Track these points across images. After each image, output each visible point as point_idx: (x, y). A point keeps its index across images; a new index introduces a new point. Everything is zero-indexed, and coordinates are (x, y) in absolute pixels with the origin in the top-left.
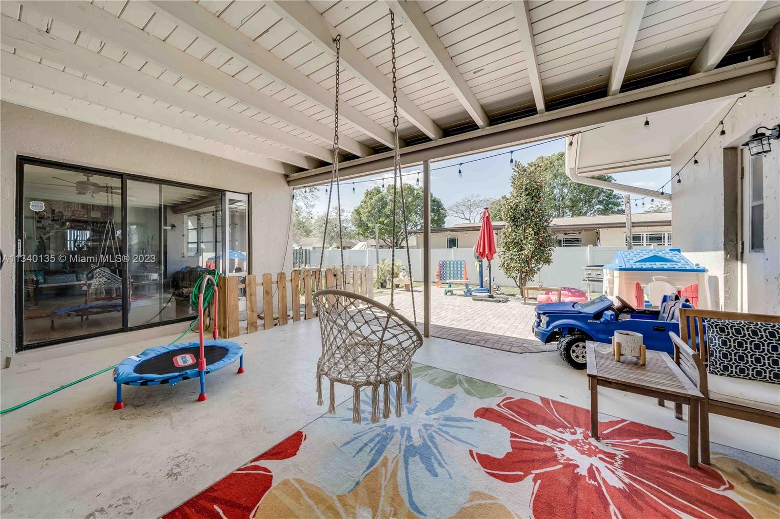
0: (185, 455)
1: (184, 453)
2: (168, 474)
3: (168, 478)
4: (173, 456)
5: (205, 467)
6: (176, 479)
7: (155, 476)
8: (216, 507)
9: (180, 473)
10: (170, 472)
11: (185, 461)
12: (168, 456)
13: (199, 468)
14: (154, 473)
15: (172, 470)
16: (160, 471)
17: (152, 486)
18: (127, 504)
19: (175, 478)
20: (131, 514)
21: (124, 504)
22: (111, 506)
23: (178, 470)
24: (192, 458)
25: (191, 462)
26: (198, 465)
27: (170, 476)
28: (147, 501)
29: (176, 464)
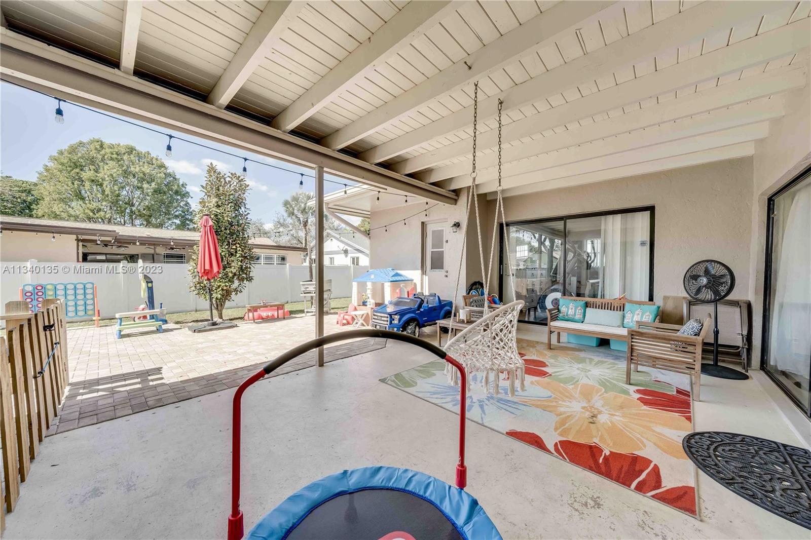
0: (571, 505)
1: (570, 507)
2: (598, 508)
3: (602, 505)
4: (579, 515)
5: (573, 482)
6: (599, 497)
7: (608, 517)
8: (601, 461)
9: (592, 498)
10: (596, 507)
11: (577, 501)
12: (581, 521)
13: (577, 486)
14: (606, 522)
15: (594, 507)
16: (600, 517)
17: (618, 513)
18: (644, 522)
19: (598, 499)
20: (645, 512)
21: (645, 524)
22: (657, 535)
23: (589, 501)
24: (571, 497)
25: (575, 496)
26: (576, 488)
27: (599, 504)
28: (629, 507)
29: (585, 507)
